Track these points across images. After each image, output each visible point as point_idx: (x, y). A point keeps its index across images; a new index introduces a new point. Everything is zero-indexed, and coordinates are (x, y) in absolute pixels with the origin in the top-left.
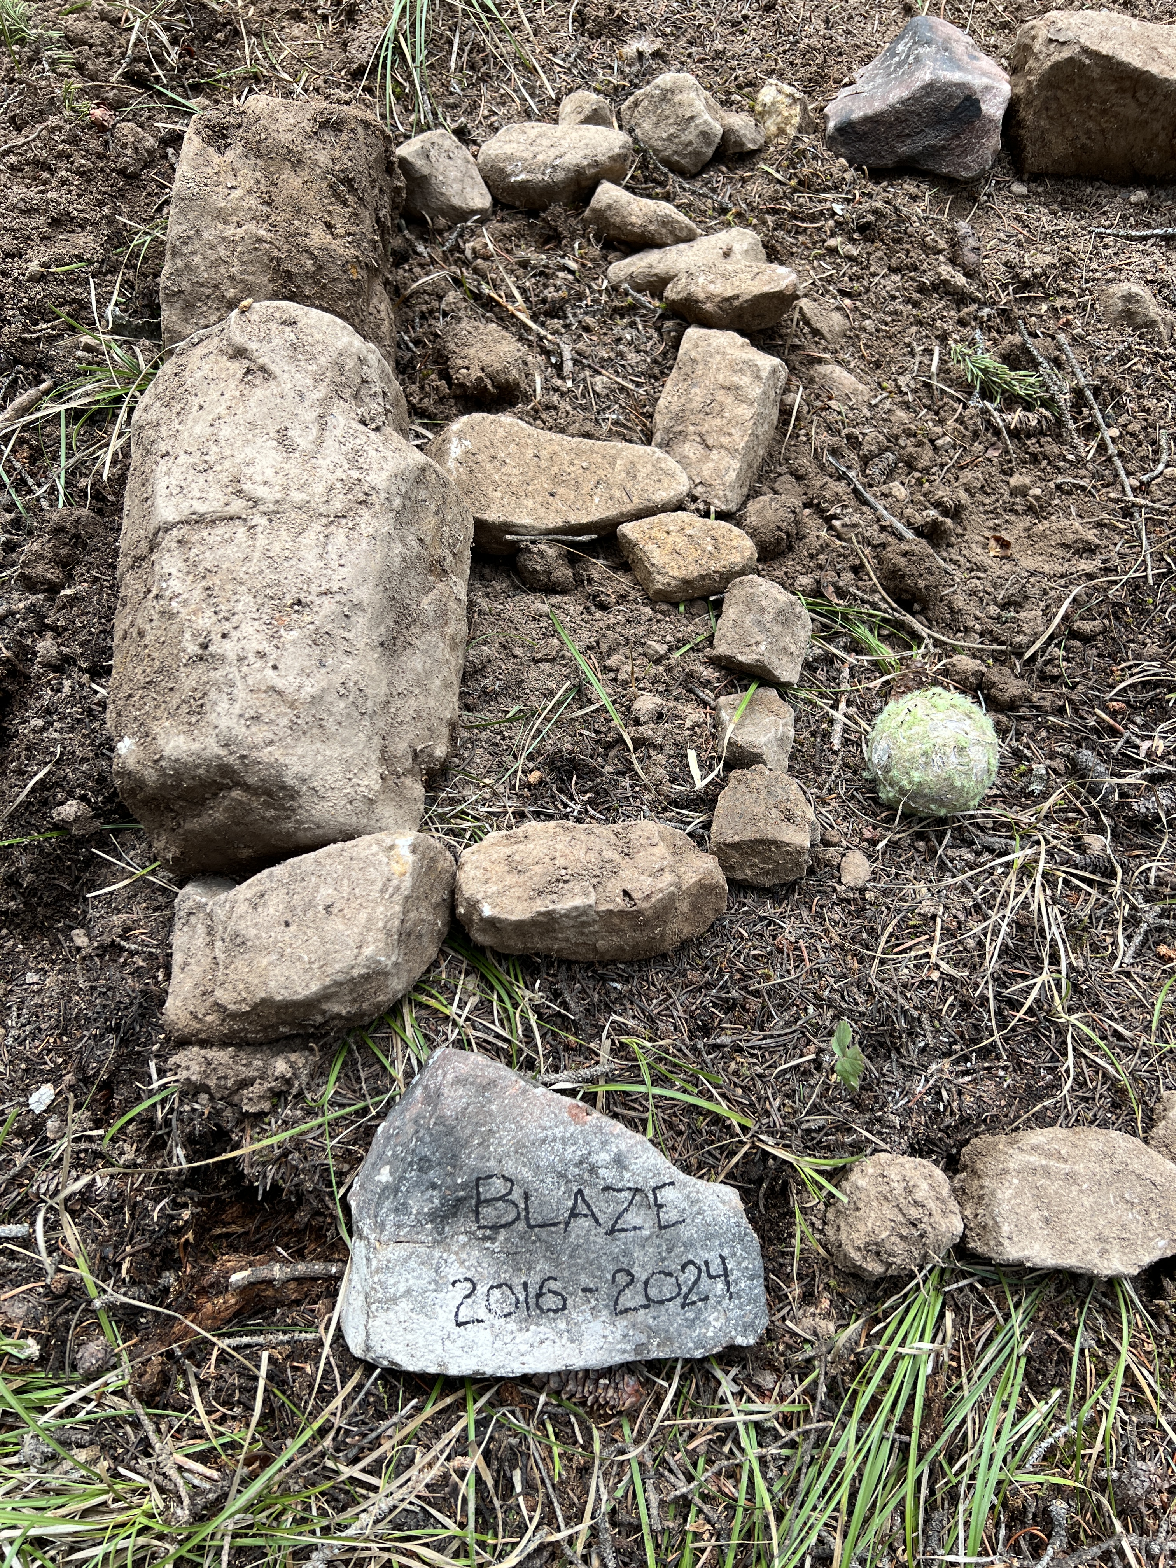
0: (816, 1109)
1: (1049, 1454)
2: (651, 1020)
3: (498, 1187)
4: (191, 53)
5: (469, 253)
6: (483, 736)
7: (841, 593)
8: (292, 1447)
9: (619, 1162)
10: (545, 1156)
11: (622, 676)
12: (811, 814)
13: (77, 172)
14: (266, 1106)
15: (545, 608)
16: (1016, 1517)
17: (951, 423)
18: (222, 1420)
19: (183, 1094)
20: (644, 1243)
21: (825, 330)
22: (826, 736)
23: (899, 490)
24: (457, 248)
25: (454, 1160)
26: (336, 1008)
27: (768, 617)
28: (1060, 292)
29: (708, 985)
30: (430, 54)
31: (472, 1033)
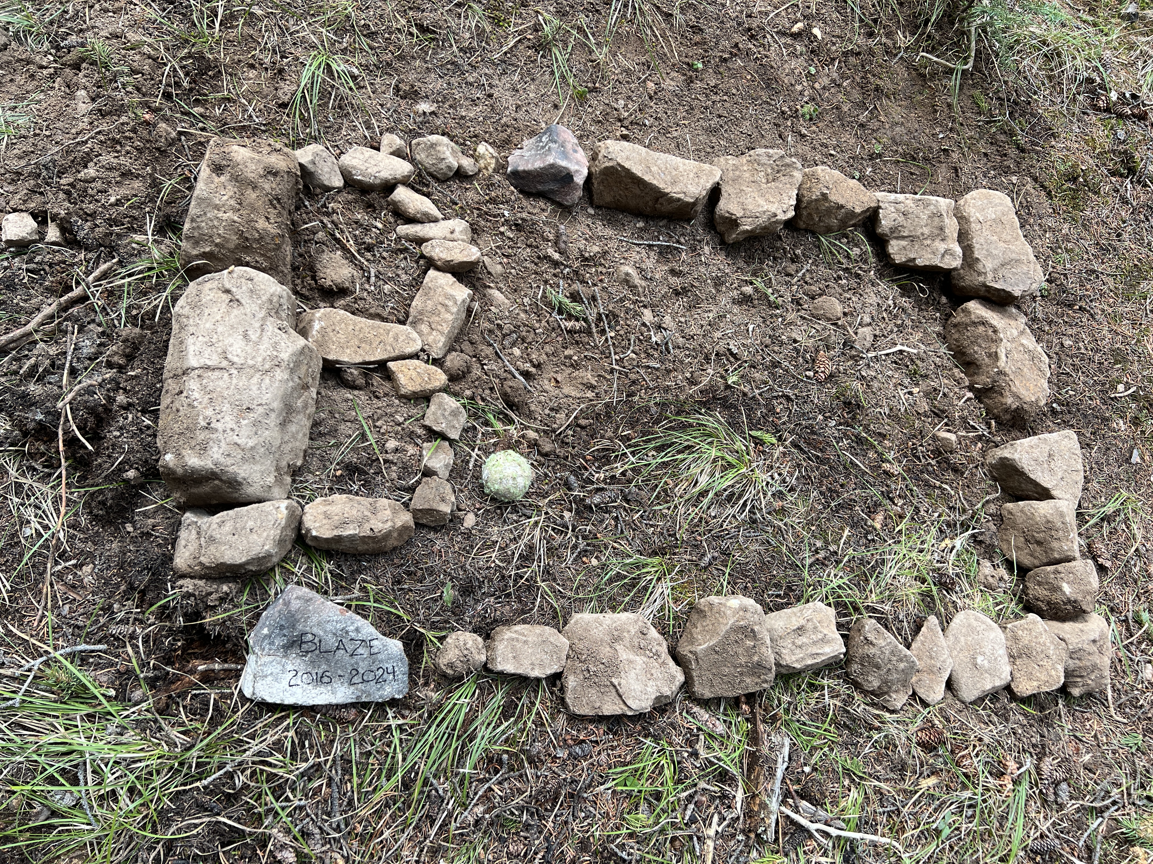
0: (437, 614)
1: (506, 740)
2: (377, 577)
3: (310, 637)
4: (195, 82)
5: (330, 210)
6: (318, 452)
7: (483, 399)
8: (220, 729)
9: (357, 630)
10: (329, 627)
11: (382, 431)
12: (453, 499)
13: (136, 148)
14: (217, 603)
15: (351, 397)
16: (490, 760)
17: (544, 323)
18: (191, 720)
19: (183, 597)
20: (363, 660)
21: (493, 272)
22: (468, 462)
23: (517, 351)
24: (324, 206)
25: (294, 627)
26: (251, 568)
27: (447, 413)
28: (601, 265)
29: (402, 565)
30: (320, 99)
31: (303, 579)
